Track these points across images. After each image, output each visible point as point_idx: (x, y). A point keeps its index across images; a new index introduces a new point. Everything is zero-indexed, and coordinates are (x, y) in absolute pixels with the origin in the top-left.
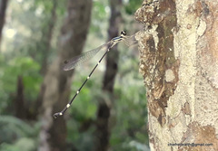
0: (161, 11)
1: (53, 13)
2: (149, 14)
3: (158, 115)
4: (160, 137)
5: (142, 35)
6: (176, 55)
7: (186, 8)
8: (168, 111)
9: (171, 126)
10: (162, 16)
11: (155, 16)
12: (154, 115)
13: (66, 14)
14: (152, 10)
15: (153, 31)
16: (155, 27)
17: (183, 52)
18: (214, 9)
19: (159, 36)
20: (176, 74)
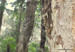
0: (48, 9)
1: (20, 19)
2: (45, 10)
3: (49, 37)
4: (50, 43)
5: (44, 15)
6: (52, 20)
7: (54, 7)
8: (52, 35)
9: (53, 39)
10: (48, 10)
11: (47, 10)
12: (48, 37)
13: (25, 19)
14: (46, 9)
15: (47, 14)
16: (47, 13)
17: (54, 18)
18: (59, 7)
19: (48, 15)
20: (53, 25)
